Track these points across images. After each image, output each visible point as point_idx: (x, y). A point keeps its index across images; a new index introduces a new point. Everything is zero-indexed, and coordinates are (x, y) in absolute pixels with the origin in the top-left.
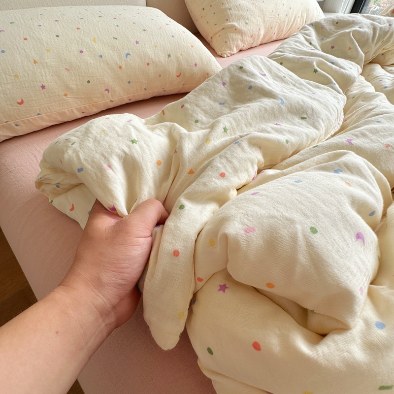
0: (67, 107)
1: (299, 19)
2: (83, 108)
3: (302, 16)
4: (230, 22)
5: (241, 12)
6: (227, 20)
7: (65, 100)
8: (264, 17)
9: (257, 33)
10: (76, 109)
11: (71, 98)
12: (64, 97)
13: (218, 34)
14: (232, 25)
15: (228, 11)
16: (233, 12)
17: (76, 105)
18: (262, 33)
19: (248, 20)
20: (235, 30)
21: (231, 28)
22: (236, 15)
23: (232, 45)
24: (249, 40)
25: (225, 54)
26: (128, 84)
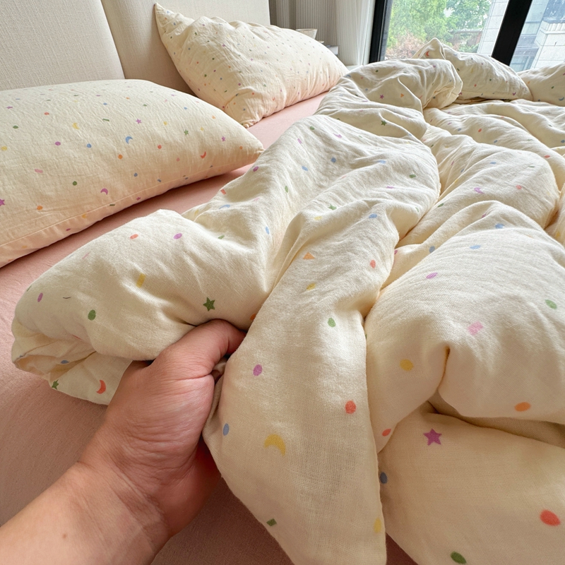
0: (43, 226)
1: (322, 75)
2: (68, 223)
3: (324, 72)
4: (244, 86)
5: (254, 74)
6: (240, 84)
7: (38, 216)
8: (283, 77)
9: (279, 95)
10: (58, 226)
11: (49, 211)
12: (37, 211)
13: (232, 102)
14: (247, 89)
15: (239, 74)
17: (57, 221)
18: (285, 94)
19: (265, 81)
20: (253, 95)
21: (247, 92)
22: (249, 78)
23: (253, 112)
24: (271, 104)
25: (246, 123)
26: (134, 177)
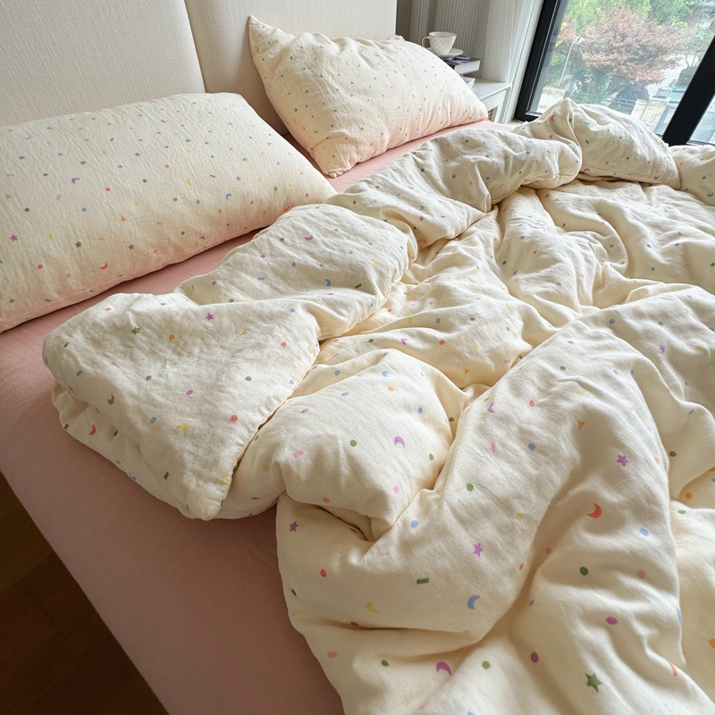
1: (440, 112)
3: (444, 107)
4: (337, 128)
5: (351, 114)
6: (332, 126)
8: (386, 117)
9: (379, 139)
13: (321, 146)
14: (340, 133)
15: (333, 114)
16: (340, 114)
18: (387, 137)
19: (363, 123)
20: (346, 139)
21: (339, 136)
22: (344, 119)
23: (343, 160)
24: (367, 151)
25: (334, 172)
